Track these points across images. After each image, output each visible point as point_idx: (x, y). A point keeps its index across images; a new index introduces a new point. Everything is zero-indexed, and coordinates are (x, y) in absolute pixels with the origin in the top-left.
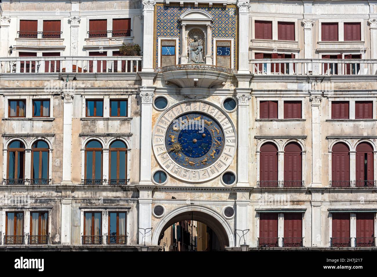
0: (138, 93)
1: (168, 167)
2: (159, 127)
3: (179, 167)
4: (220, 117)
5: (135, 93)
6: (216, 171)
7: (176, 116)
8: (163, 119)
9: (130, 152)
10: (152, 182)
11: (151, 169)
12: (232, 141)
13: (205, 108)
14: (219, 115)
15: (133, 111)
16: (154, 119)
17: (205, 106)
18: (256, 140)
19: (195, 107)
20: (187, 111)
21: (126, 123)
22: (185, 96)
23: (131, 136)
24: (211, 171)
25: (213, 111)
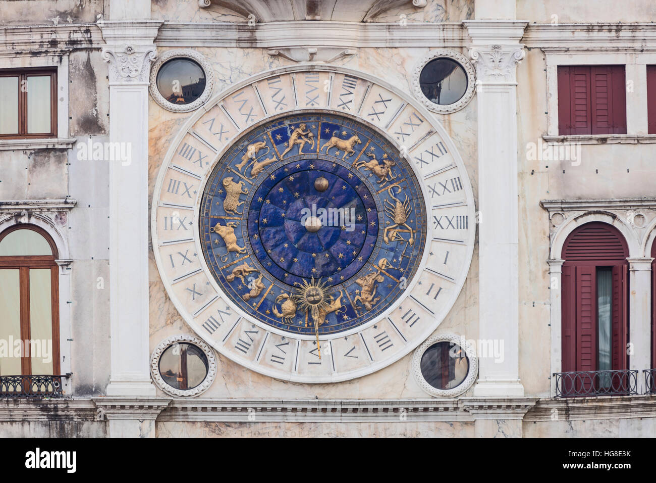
0: (94, 46)
1: (212, 326)
2: (175, 175)
3: (254, 326)
4: (408, 130)
5: (84, 46)
6: (396, 340)
7: (240, 131)
8: (191, 142)
9: (67, 271)
10: (153, 386)
11: (150, 335)
12: (454, 222)
13: (350, 97)
14: (405, 123)
15: (78, 114)
16: (156, 144)
17: (352, 90)
18: (546, 214)
19: (312, 95)
20: (281, 109)
21: (52, 159)
22: (273, 52)
23: (70, 209)
24: (378, 339)
25: (380, 107)
